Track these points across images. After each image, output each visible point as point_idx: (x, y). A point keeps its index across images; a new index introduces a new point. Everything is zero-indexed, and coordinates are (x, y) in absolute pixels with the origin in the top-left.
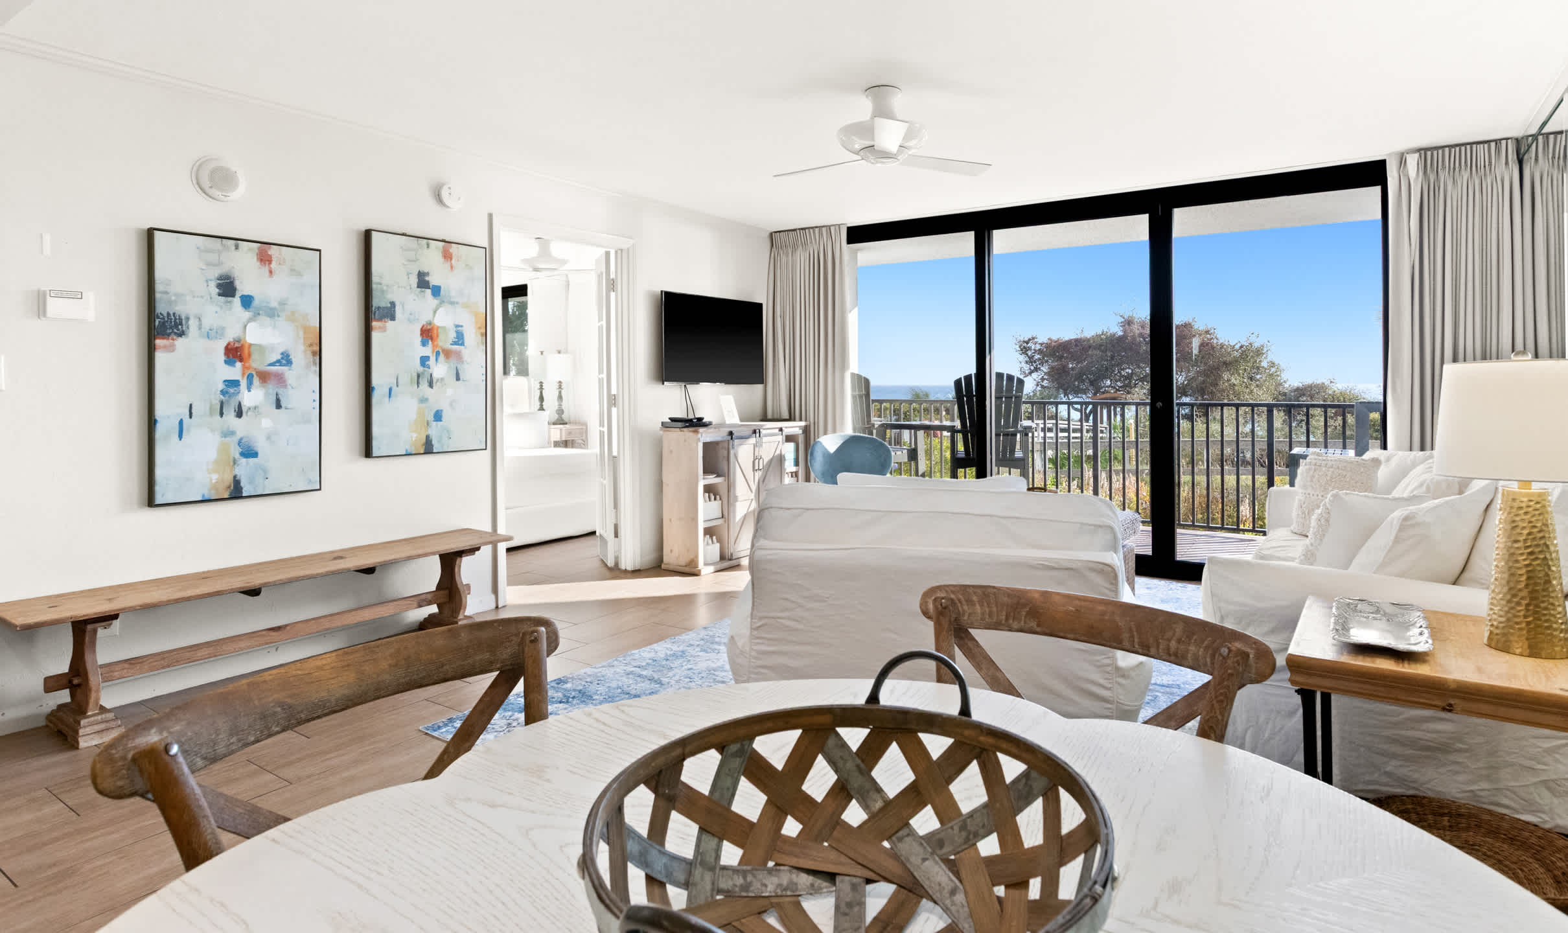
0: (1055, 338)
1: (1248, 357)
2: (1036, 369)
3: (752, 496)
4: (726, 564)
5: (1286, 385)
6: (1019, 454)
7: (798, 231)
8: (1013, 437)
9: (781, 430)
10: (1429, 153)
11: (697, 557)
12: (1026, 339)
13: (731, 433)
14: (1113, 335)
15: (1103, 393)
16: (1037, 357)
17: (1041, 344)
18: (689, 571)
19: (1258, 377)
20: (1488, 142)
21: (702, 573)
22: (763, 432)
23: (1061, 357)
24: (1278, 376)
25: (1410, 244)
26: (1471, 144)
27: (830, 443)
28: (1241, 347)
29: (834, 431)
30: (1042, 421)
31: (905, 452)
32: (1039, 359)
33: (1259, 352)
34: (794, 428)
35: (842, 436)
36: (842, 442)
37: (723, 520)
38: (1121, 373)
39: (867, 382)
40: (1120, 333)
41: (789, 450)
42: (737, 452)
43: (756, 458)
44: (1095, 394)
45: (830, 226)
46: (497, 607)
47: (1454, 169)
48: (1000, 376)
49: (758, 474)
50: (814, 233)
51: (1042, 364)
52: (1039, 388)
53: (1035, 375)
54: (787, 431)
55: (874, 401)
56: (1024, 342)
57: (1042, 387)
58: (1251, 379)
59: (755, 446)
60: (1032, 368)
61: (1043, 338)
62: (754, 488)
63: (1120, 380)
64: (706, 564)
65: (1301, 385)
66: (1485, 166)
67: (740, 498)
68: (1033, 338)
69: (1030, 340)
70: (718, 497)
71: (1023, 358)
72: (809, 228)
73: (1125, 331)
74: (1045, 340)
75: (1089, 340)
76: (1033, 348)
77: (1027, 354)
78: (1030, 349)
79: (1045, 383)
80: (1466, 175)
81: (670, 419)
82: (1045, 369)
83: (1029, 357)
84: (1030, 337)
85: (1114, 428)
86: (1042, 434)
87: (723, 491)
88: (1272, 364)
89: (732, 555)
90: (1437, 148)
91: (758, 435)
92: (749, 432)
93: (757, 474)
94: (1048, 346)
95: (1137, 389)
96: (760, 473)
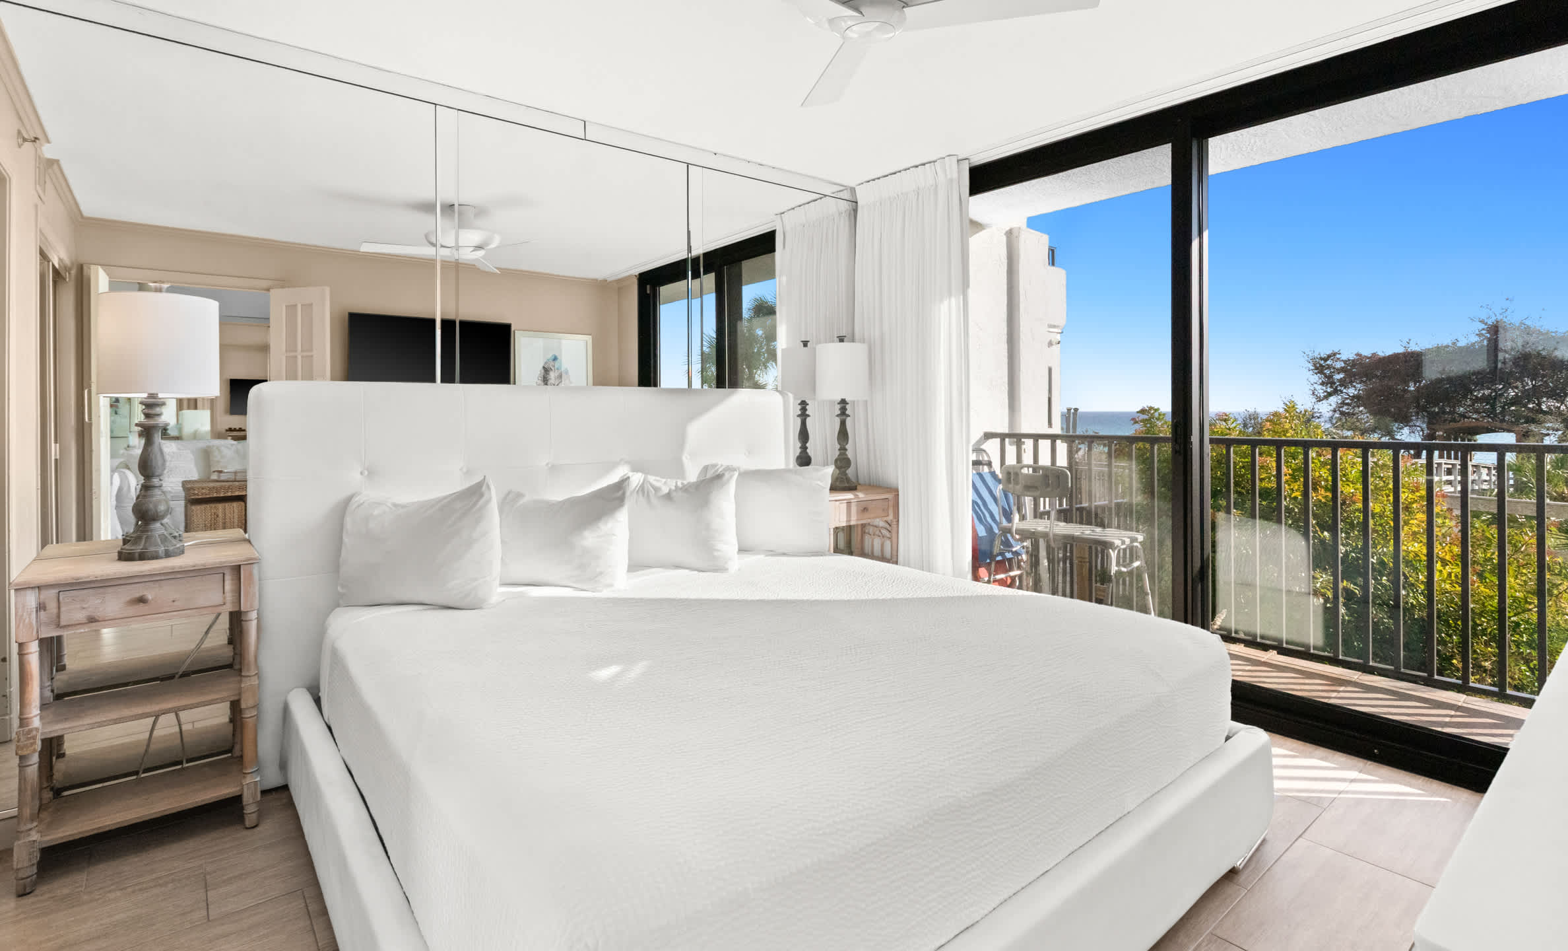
0: (1367, 352)
2: (1336, 392)
12: (1324, 355)
16: (1338, 376)
17: (1345, 362)
32: (1341, 380)
51: (1344, 385)
52: (1337, 415)
53: (1333, 399)
56: (1321, 359)
57: (1342, 413)
60: (1330, 390)
61: (1348, 354)
68: (1335, 354)
69: (1329, 357)
71: (1316, 378)
74: (1352, 357)
76: (1333, 366)
77: (1324, 374)
78: (1329, 367)
79: (1347, 408)
82: (1348, 391)
83: (1326, 377)
84: (1330, 352)
94: (1353, 363)
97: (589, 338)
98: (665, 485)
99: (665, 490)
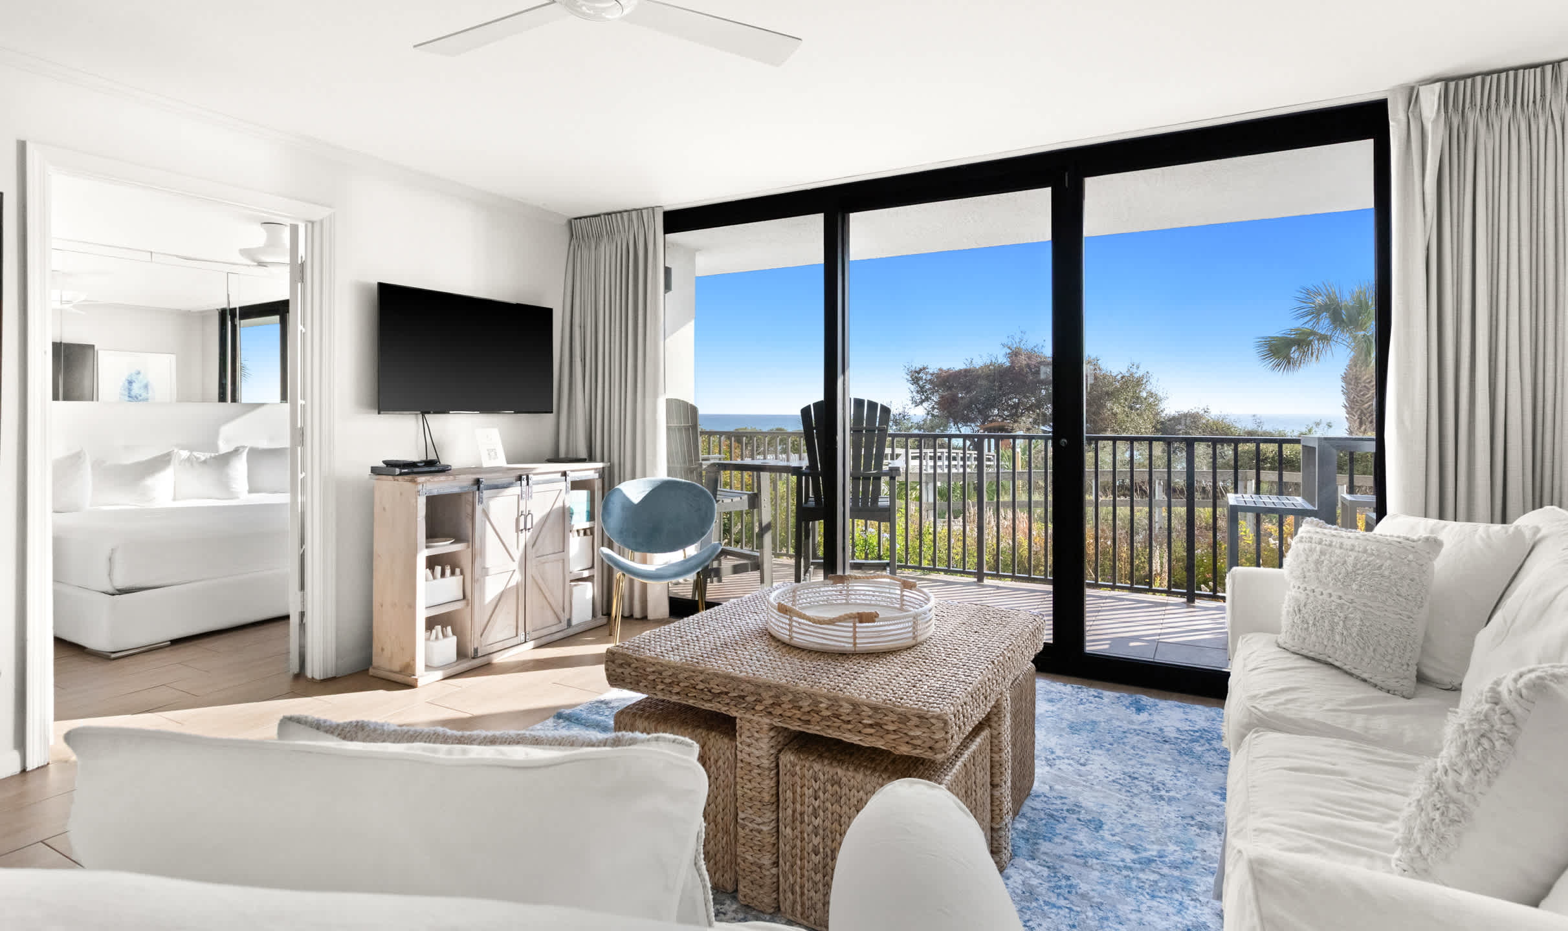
0: (945, 368)
1: (1131, 385)
2: (927, 399)
3: (515, 566)
4: (466, 665)
5: (1163, 415)
6: (884, 502)
7: (602, 216)
8: (878, 481)
9: (564, 474)
10: (1452, 85)
11: (414, 659)
12: (917, 369)
13: (478, 482)
14: (1001, 366)
15: (991, 422)
16: (928, 386)
17: (932, 375)
18: (402, 681)
19: (1138, 406)
20: (1542, 65)
21: (419, 684)
22: (533, 478)
23: (950, 388)
24: (1157, 405)
25: (1425, 215)
26: (1516, 69)
27: (634, 490)
28: (1122, 377)
29: (644, 475)
30: (932, 450)
31: (745, 497)
32: (929, 389)
33: (1139, 382)
34: (588, 471)
35: (651, 481)
36: (650, 489)
37: (464, 602)
38: (1008, 403)
39: (694, 409)
40: (1008, 364)
41: (579, 501)
42: (488, 506)
43: (523, 515)
44: (983, 423)
45: (641, 209)
46: (24, 771)
47: (1489, 107)
48: (859, 403)
49: (525, 537)
50: (622, 218)
51: (933, 393)
52: (929, 417)
53: (925, 404)
54: (572, 476)
55: (702, 433)
56: (916, 372)
57: (933, 415)
58: (1131, 408)
59: (520, 497)
60: (923, 397)
61: (933, 368)
62: (517, 554)
63: (1007, 410)
64: (428, 667)
65: (1177, 414)
66: (1534, 102)
67: (491, 572)
68: (924, 369)
69: (921, 370)
70: (458, 571)
71: (913, 387)
72: (615, 213)
73: (1012, 362)
74: (936, 371)
75: (977, 370)
76: (924, 378)
77: (918, 384)
78: (921, 378)
79: (936, 412)
80: (1506, 114)
81: (384, 462)
82: (935, 398)
83: (920, 387)
84: (921, 367)
85: (1002, 457)
86: (931, 463)
87: (466, 562)
88: (1151, 394)
89: (476, 650)
90: (1464, 77)
91: (524, 483)
92: (511, 477)
93: (522, 536)
94: (938, 376)
95: (1024, 418)
96: (528, 534)
97: (173, 357)
98: (202, 456)
99: (203, 458)
